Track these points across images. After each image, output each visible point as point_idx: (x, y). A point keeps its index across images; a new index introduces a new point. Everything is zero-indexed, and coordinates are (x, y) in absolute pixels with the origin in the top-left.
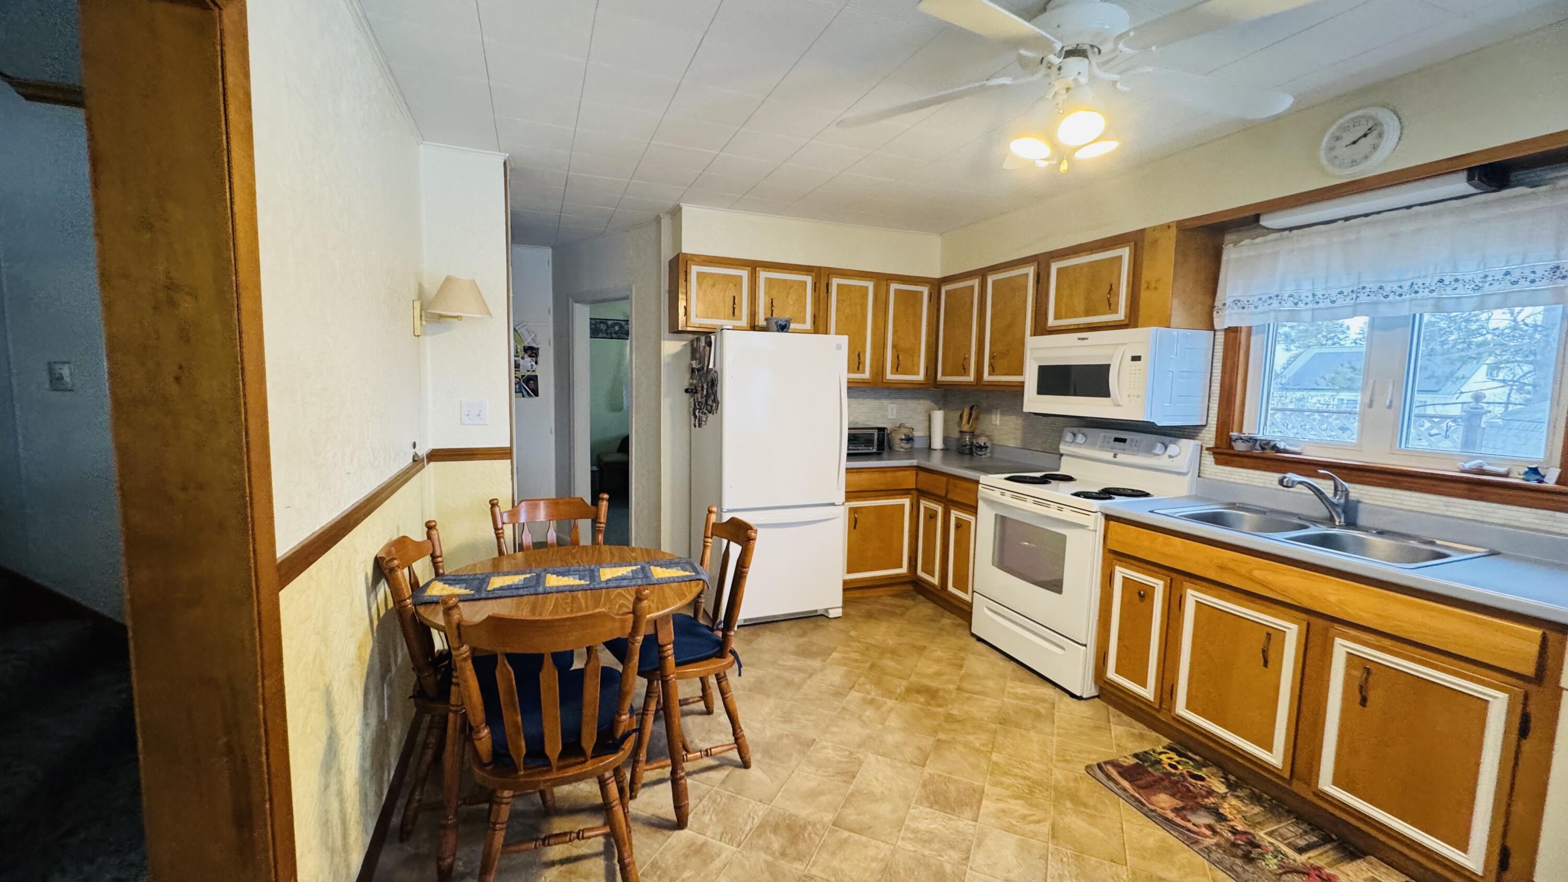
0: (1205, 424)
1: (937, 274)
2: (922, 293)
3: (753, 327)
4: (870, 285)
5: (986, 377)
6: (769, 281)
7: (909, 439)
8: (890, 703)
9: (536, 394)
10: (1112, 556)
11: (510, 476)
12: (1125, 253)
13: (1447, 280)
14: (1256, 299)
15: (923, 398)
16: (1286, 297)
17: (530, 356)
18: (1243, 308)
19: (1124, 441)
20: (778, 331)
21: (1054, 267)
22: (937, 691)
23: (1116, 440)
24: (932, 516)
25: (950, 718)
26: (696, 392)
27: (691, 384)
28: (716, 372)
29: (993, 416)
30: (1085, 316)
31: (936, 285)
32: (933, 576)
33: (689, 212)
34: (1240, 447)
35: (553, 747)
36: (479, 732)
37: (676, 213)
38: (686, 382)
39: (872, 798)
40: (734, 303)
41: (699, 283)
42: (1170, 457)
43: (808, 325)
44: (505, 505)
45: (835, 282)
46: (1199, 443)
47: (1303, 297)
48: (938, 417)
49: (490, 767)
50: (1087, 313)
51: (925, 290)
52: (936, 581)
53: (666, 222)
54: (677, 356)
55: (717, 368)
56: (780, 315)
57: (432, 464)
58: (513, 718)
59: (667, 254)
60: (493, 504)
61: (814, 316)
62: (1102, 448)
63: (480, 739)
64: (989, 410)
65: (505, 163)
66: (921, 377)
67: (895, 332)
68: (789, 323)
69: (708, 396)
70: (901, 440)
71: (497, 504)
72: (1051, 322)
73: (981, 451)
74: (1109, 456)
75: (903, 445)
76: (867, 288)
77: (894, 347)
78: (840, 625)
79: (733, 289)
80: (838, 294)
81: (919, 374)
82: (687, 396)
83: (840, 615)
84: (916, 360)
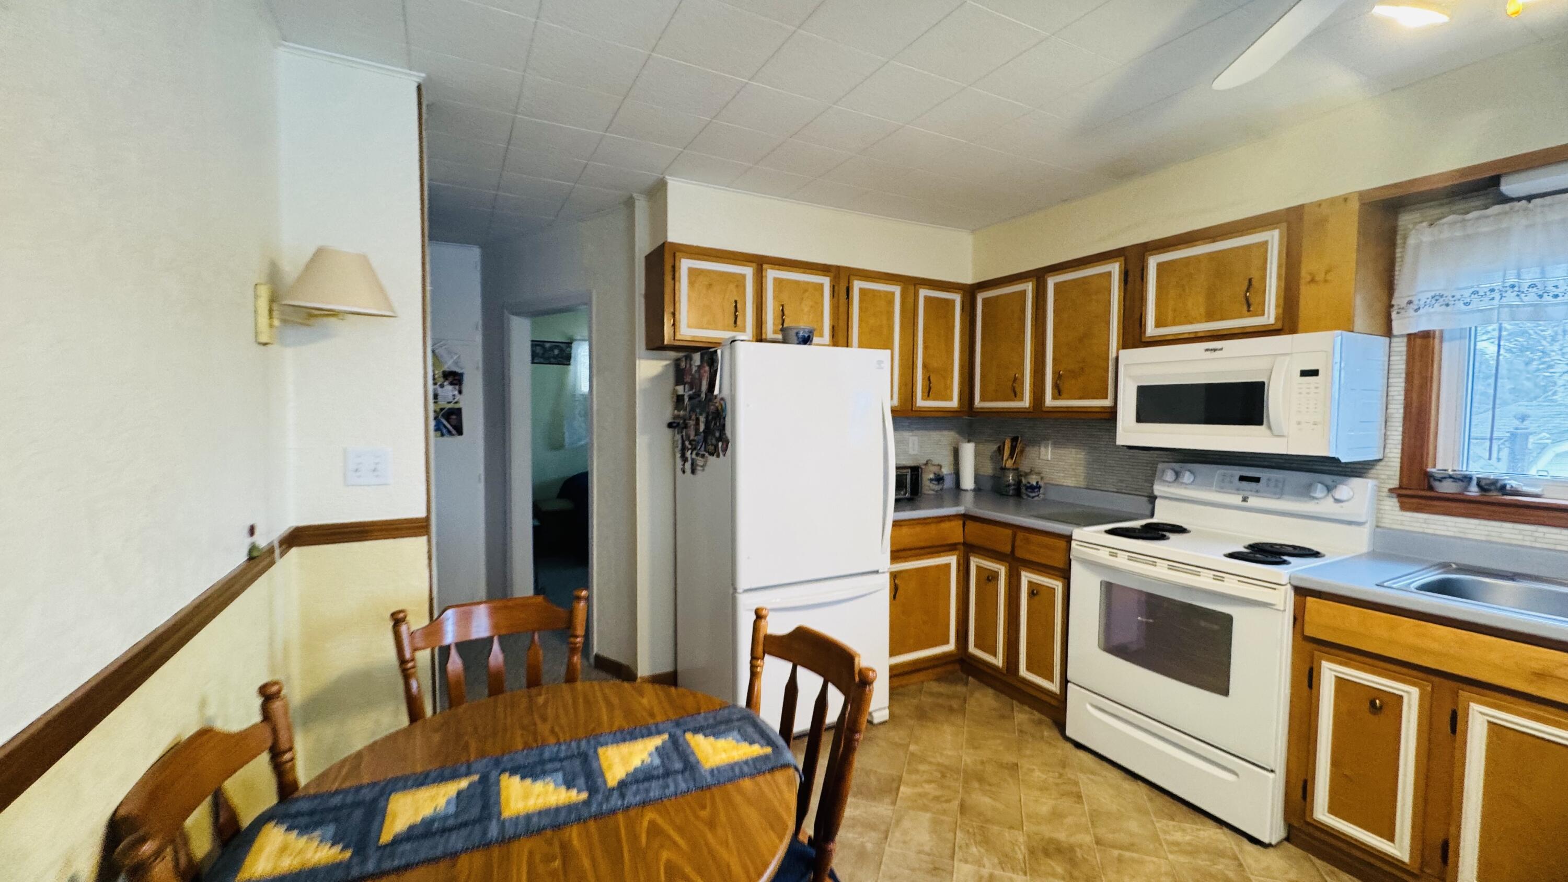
0: (1381, 457)
1: (968, 278)
2: (954, 301)
3: (761, 338)
4: (897, 290)
5: (1049, 401)
6: (778, 282)
7: (938, 479)
9: (460, 433)
10: (1310, 646)
12: (1272, 236)
14: (1467, 293)
15: (946, 429)
16: (1525, 287)
17: (451, 384)
18: (1447, 305)
19: (1257, 480)
20: (799, 343)
21: (1153, 262)
23: (1242, 478)
26: (687, 427)
27: (676, 417)
28: (722, 399)
29: (1043, 449)
30: (1207, 321)
31: (970, 292)
32: (995, 654)
33: (678, 188)
34: (1447, 488)
37: (657, 190)
38: (668, 412)
41: (691, 283)
42: (1337, 501)
43: (827, 336)
44: (418, 621)
45: (857, 285)
46: (1377, 483)
47: (1550, 288)
48: (967, 450)
50: (1210, 316)
51: (957, 298)
52: (998, 661)
53: (641, 206)
54: (657, 380)
55: (725, 395)
57: (294, 551)
59: (644, 246)
61: (833, 327)
62: (1221, 489)
64: (1036, 441)
65: (419, 88)
66: (954, 403)
67: (926, 348)
68: (811, 334)
69: (708, 432)
70: (931, 480)
71: (404, 619)
72: (1151, 330)
73: (1033, 492)
74: (1236, 499)
75: (935, 487)
76: (893, 294)
77: (925, 366)
79: (734, 291)
80: (861, 301)
81: (951, 399)
82: (668, 432)
83: (887, 718)
84: (949, 383)
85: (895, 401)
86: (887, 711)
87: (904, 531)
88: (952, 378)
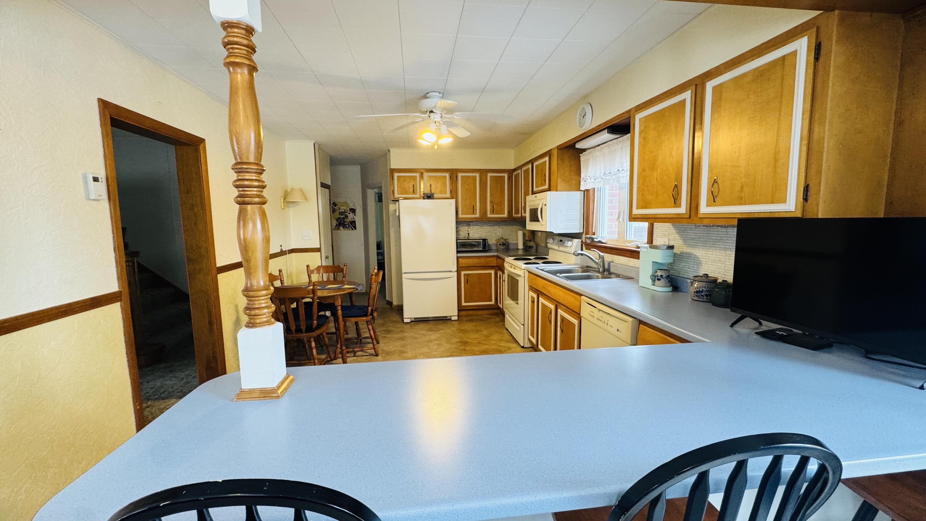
0: (582, 232)
1: (511, 167)
2: (504, 176)
3: (423, 197)
4: (477, 175)
5: (523, 214)
6: (429, 177)
7: (504, 244)
9: (356, 229)
11: (318, 258)
12: (547, 159)
14: (587, 177)
17: (352, 213)
19: (562, 241)
20: (427, 199)
21: (534, 165)
23: (560, 240)
24: (500, 277)
31: (511, 172)
32: (501, 304)
33: (392, 152)
34: (590, 241)
35: (293, 327)
37: (389, 151)
40: (414, 188)
41: (398, 181)
42: (570, 247)
43: (448, 195)
45: (460, 175)
46: (581, 240)
47: (596, 177)
48: (520, 234)
50: (540, 185)
51: (506, 175)
53: (388, 155)
56: (432, 193)
57: (293, 254)
59: (389, 168)
60: (309, 266)
61: (450, 191)
62: (557, 244)
65: (314, 145)
66: (506, 215)
67: (491, 195)
68: (434, 195)
70: (500, 244)
72: (534, 189)
73: (531, 249)
74: (558, 248)
75: (502, 247)
76: (476, 176)
77: (491, 202)
78: (456, 323)
79: (413, 181)
80: (462, 180)
81: (504, 214)
83: (457, 319)
84: (502, 207)
85: (478, 215)
86: (457, 317)
87: (470, 260)
88: (504, 206)
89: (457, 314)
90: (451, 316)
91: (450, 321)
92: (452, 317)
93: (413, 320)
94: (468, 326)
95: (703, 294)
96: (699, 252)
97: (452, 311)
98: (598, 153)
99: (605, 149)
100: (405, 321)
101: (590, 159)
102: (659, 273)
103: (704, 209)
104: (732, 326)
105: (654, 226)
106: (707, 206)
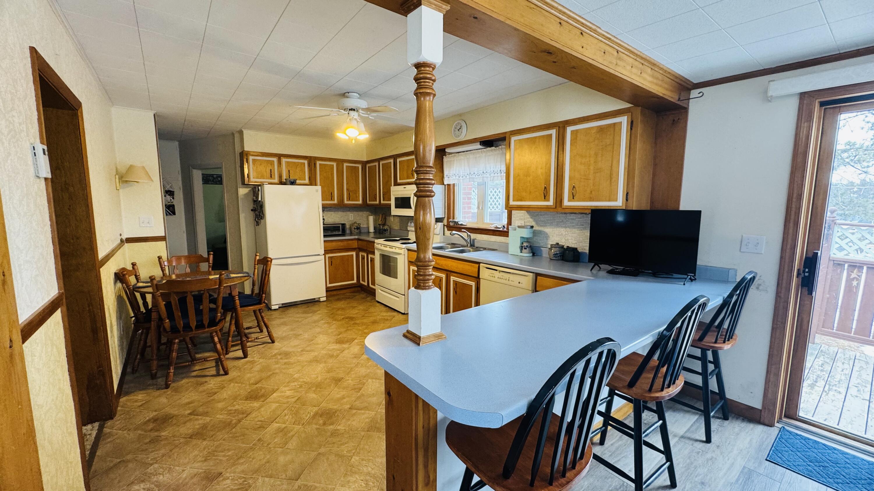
0: (444, 217)
1: (365, 159)
2: (358, 167)
3: (281, 183)
4: (335, 164)
5: (382, 202)
6: (287, 163)
7: (358, 228)
8: (334, 322)
9: (175, 214)
10: (410, 263)
11: (165, 248)
13: (485, 172)
14: (451, 175)
15: (365, 211)
16: (457, 175)
18: (449, 178)
20: (290, 184)
21: (398, 161)
22: (354, 318)
24: (363, 258)
25: (356, 324)
26: (256, 211)
27: (254, 207)
28: (262, 202)
29: (391, 217)
30: (406, 179)
31: (364, 164)
33: (246, 133)
34: (451, 224)
35: (193, 324)
36: (165, 321)
37: (241, 133)
38: (251, 206)
39: (318, 344)
40: (271, 172)
41: (254, 164)
42: (435, 229)
43: (307, 181)
44: (164, 259)
45: (318, 163)
46: (443, 223)
47: (460, 175)
48: (371, 218)
49: (170, 333)
51: (360, 166)
53: (237, 136)
54: (246, 195)
55: (263, 201)
56: (292, 178)
57: (127, 244)
58: (178, 314)
59: (238, 150)
60: (160, 258)
61: (309, 178)
63: (166, 323)
65: (154, 115)
66: (360, 202)
67: (347, 184)
68: (296, 181)
69: (260, 212)
70: (355, 228)
71: (161, 258)
72: (399, 181)
73: (385, 231)
75: (356, 231)
76: (333, 165)
77: (347, 190)
78: (325, 303)
79: (270, 166)
80: (320, 168)
81: (359, 201)
82: (252, 212)
83: (325, 300)
84: (357, 195)
85: (336, 202)
86: (325, 298)
87: (334, 244)
88: (359, 194)
89: (325, 295)
90: (319, 298)
91: (318, 303)
92: (321, 299)
93: (281, 306)
94: (341, 304)
95: (558, 255)
96: (548, 230)
97: (321, 293)
98: (462, 157)
99: (471, 156)
100: (273, 308)
101: (454, 161)
102: (525, 244)
103: (566, 203)
104: (591, 270)
105: (512, 213)
106: (568, 201)
